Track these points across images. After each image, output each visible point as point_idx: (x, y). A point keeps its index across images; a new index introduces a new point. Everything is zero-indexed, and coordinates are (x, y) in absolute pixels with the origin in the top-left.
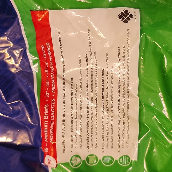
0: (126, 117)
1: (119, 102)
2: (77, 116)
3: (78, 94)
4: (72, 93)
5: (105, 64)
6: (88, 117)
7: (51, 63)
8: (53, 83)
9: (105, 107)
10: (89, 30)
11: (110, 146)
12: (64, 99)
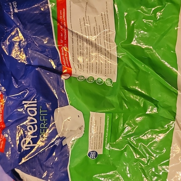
0: (109, 54)
1: (105, 46)
2: (81, 53)
3: (81, 41)
4: (78, 40)
5: (95, 24)
6: (87, 54)
7: (65, 22)
8: (65, 35)
9: (97, 48)
10: (87, 3)
11: (100, 72)
12: (73, 43)
